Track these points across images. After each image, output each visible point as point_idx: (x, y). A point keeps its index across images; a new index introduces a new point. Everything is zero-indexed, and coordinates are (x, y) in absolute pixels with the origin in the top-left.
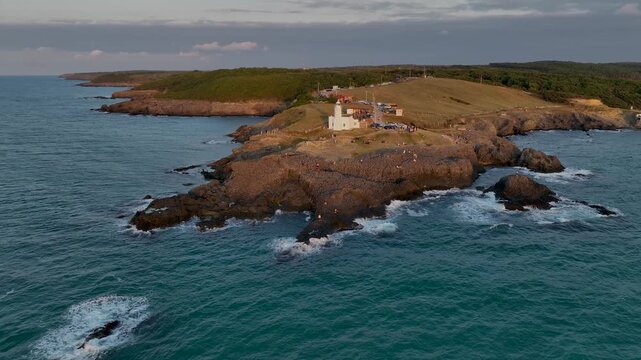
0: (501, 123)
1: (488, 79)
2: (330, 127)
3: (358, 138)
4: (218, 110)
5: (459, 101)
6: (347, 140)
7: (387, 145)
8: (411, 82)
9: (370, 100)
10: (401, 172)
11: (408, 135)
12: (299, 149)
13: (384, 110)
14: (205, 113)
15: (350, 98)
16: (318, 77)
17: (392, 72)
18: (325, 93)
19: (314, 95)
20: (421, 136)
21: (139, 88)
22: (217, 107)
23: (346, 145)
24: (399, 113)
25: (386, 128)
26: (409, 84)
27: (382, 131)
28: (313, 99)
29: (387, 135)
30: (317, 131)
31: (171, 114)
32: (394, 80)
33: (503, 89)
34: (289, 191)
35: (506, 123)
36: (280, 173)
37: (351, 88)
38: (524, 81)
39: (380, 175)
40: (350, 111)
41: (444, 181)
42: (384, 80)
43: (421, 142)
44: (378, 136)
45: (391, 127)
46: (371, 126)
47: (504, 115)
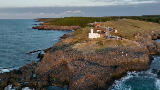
0: (152, 35)
1: (144, 20)
2: (89, 37)
3: (99, 42)
4: (62, 28)
5: (136, 27)
6: (94, 43)
7: (110, 46)
8: (120, 20)
9: (106, 26)
10: (116, 62)
11: (119, 41)
12: (74, 47)
13: (110, 30)
14: (58, 29)
15: (99, 26)
16: (91, 19)
17: (114, 18)
18: (92, 24)
19: (88, 24)
20: (125, 42)
21: (46, 22)
22: (62, 27)
23: (94, 45)
24: (116, 31)
25: (110, 38)
26: (119, 21)
27: (109, 39)
28: (87, 26)
29: (111, 41)
30: (84, 38)
31: (49, 30)
32: (114, 20)
33: (150, 23)
34: (61, 71)
35: (155, 35)
36: (60, 60)
37: (100, 22)
38: (157, 20)
39: (106, 62)
40: (98, 31)
41: (137, 66)
42: (111, 20)
43: (125, 44)
44: (107, 41)
45: (112, 38)
46: (105, 37)
47: (153, 32)
